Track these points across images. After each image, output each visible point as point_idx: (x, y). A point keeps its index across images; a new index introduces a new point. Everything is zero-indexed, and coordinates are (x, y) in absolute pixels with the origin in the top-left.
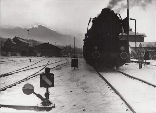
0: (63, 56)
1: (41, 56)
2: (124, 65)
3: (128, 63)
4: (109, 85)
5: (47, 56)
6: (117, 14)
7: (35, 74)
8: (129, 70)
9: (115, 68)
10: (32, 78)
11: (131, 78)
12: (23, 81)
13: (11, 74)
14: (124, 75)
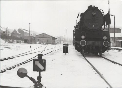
0: (57, 44)
1: (39, 43)
2: (106, 52)
3: (109, 50)
4: (94, 69)
5: (44, 44)
6: (100, 10)
7: (33, 58)
8: (110, 56)
9: (99, 54)
10: (30, 61)
11: (113, 63)
12: (22, 65)
13: (13, 58)
14: (106, 60)
